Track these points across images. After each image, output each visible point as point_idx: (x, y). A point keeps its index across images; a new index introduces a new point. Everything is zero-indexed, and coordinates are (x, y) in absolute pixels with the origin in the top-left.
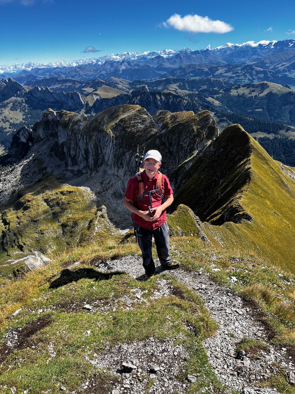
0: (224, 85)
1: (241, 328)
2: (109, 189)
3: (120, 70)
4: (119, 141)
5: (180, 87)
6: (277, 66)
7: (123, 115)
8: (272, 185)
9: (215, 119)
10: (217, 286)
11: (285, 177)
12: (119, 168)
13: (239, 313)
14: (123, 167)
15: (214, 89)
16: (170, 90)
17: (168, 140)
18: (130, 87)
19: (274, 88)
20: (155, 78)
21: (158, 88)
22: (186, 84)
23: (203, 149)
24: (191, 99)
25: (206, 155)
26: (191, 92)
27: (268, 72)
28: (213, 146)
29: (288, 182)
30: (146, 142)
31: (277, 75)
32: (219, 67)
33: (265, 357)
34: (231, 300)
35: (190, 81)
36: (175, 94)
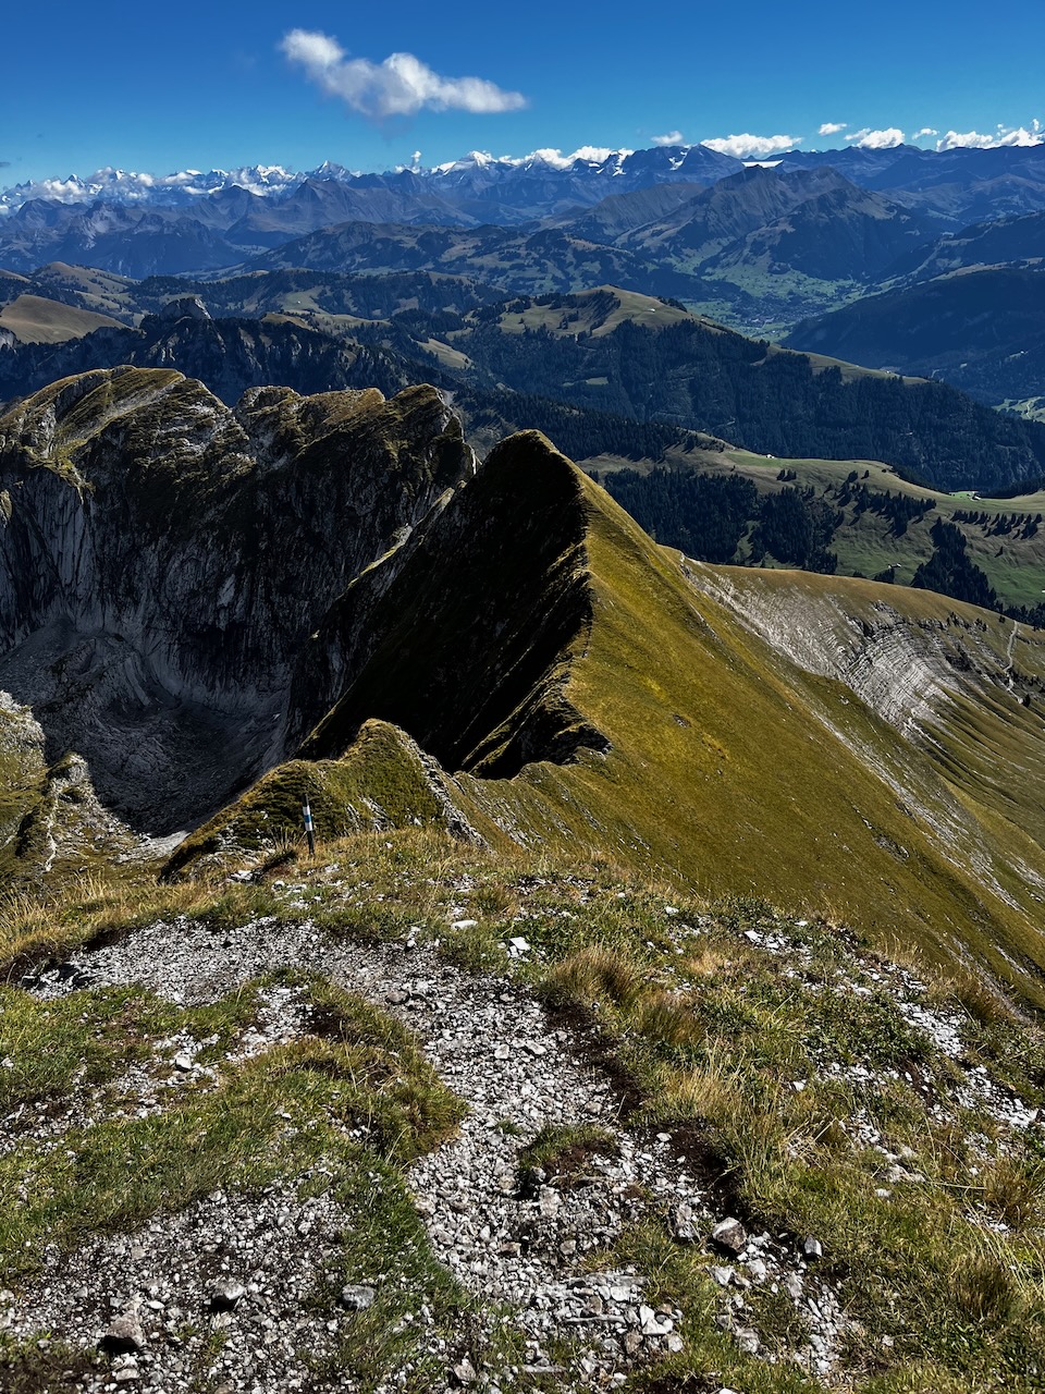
0: (476, 297)
1: (539, 1099)
2: (88, 692)
3: (86, 237)
4: (113, 504)
5: (322, 302)
6: (639, 236)
7: (118, 407)
8: (660, 626)
9: (457, 413)
10: (464, 980)
11: (698, 598)
12: (121, 607)
13: (533, 1053)
14: (137, 603)
15: (445, 309)
16: (289, 314)
17: (299, 492)
18: (133, 303)
19: (635, 307)
20: (227, 270)
21: (242, 307)
22: (345, 291)
23: (427, 521)
24: (367, 347)
25: (438, 540)
26: (367, 322)
27: (613, 257)
28: (461, 509)
29: (705, 614)
30: (219, 503)
31: (642, 267)
32: (453, 237)
33: (604, 1174)
34: (509, 1017)
35: (358, 281)
36: (310, 328)
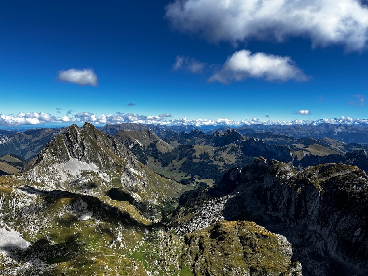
2: (307, 246)
3: (335, 132)
4: (328, 198)
7: (337, 173)
18: (344, 149)
